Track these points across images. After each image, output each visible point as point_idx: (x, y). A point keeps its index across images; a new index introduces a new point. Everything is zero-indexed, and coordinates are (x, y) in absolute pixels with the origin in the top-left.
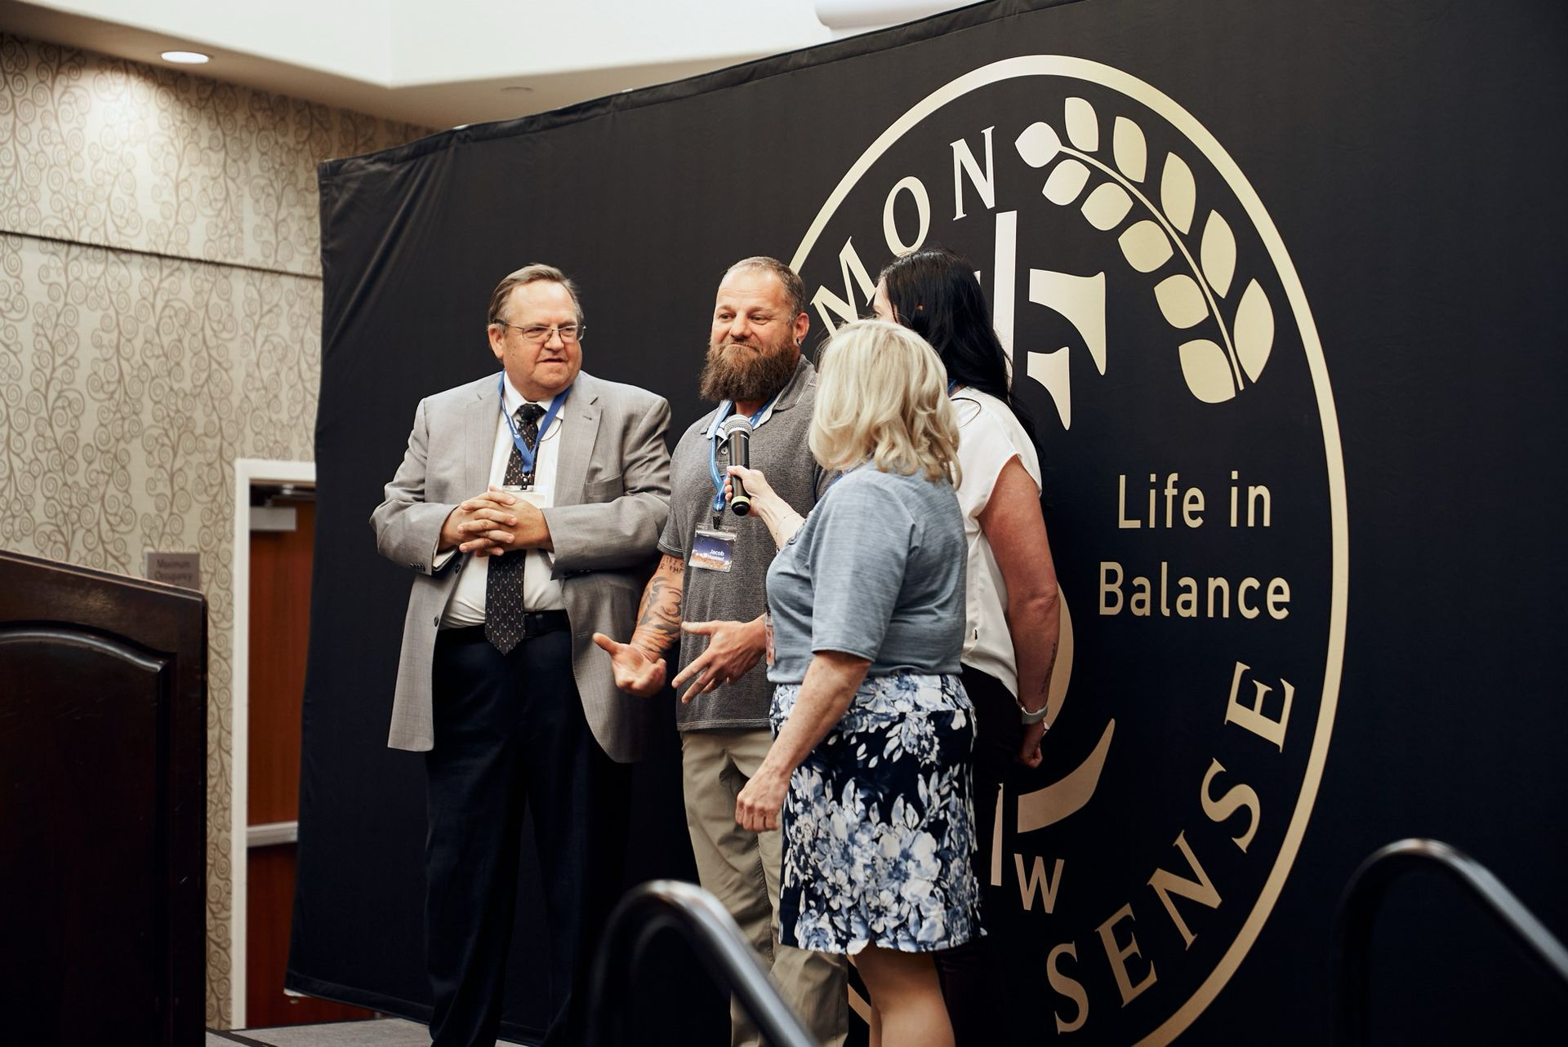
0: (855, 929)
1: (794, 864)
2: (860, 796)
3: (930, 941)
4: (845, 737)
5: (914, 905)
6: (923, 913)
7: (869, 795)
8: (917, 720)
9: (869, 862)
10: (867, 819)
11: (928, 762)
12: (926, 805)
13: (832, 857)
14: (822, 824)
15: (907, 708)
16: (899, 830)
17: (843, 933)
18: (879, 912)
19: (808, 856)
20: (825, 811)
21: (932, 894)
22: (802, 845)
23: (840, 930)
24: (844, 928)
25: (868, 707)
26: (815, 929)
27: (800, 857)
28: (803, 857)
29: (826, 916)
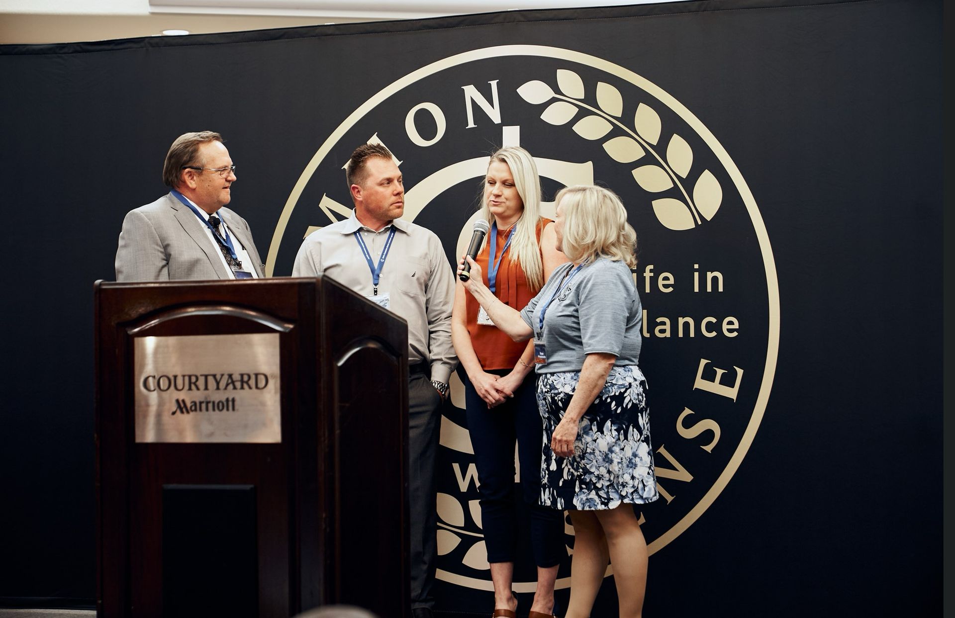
1: (570, 467)
2: (614, 428)
3: (649, 497)
4: (604, 399)
5: (640, 480)
6: (645, 484)
7: (619, 427)
8: (635, 386)
9: (620, 461)
10: (619, 439)
11: (642, 406)
12: (643, 429)
13: (596, 461)
14: (590, 445)
15: (631, 380)
16: (631, 442)
17: (605, 499)
18: (624, 485)
19: (578, 463)
20: (592, 438)
21: (649, 473)
23: (603, 498)
25: (614, 382)
26: (587, 499)
27: (573, 463)
28: (575, 463)
29: (594, 492)
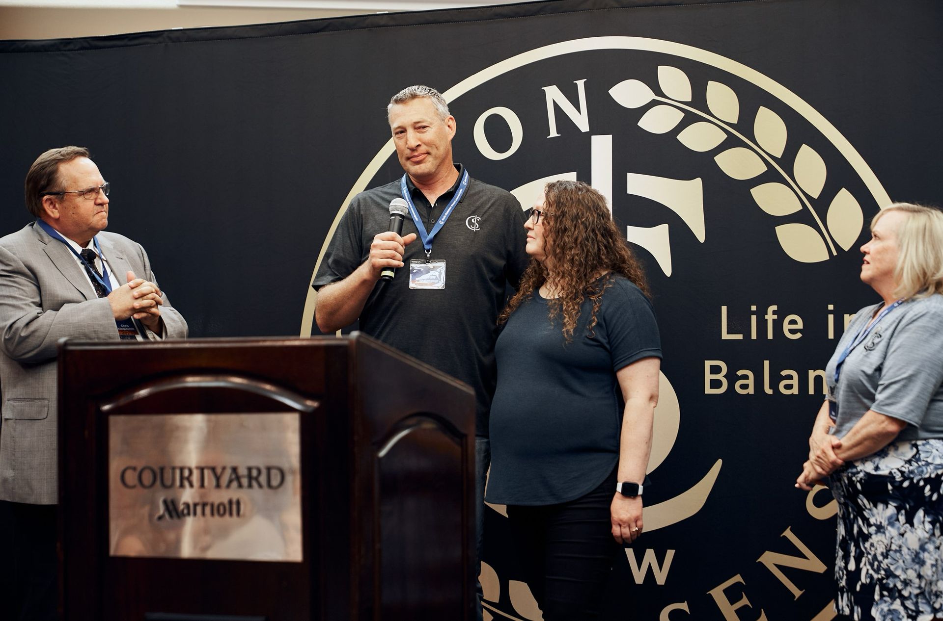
0: (922, 608)
1: (869, 567)
2: (928, 519)
4: (915, 481)
7: (933, 518)
9: (934, 562)
10: (933, 534)
13: (904, 562)
14: (895, 540)
17: (912, 611)
19: (880, 562)
20: (898, 531)
22: (875, 555)
24: (913, 608)
25: (930, 460)
26: (889, 610)
27: (874, 562)
28: (876, 563)
29: (898, 601)
